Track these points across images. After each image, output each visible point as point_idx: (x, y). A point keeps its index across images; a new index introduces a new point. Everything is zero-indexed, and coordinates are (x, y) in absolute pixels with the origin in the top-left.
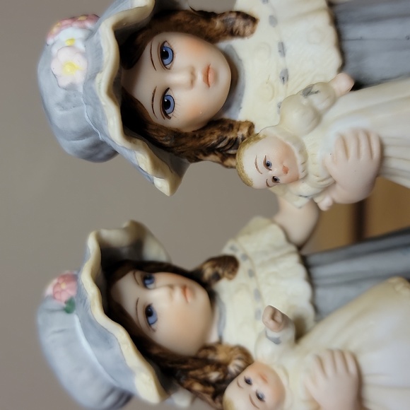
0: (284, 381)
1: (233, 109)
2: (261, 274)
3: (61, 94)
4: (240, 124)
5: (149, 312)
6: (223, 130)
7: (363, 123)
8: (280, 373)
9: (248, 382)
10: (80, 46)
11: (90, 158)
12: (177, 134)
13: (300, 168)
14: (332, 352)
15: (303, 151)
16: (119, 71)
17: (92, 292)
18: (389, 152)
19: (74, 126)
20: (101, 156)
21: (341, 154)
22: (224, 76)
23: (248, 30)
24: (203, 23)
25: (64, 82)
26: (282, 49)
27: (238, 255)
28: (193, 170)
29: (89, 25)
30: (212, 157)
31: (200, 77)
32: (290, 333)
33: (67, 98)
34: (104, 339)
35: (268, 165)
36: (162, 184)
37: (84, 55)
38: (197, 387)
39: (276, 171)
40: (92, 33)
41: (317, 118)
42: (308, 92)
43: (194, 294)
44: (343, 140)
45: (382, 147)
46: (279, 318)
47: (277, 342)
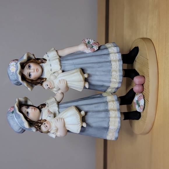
0: (51, 124)
1: (43, 76)
2: (50, 106)
3: (11, 74)
4: (44, 78)
5: (28, 113)
6: (41, 79)
7: (63, 78)
8: (51, 122)
9: (45, 124)
10: (15, 66)
11: (17, 85)
12: (32, 80)
13: (53, 86)
14: (60, 118)
15: (53, 83)
16: (21, 70)
17: (16, 108)
18: (68, 83)
19: (13, 79)
20: (19, 84)
21: (59, 83)
22: (40, 70)
23: (45, 62)
24: (37, 61)
25: (12, 72)
26: (51, 65)
27: (46, 104)
28: (35, 87)
29: (16, 62)
30: (39, 84)
31: (35, 70)
32: (52, 115)
33: (12, 74)
34: (19, 117)
35: (47, 85)
36: (29, 89)
37: (15, 67)
38: (36, 127)
39: (49, 86)
40: (17, 63)
41: (56, 77)
42: (54, 73)
43: (36, 110)
44: (60, 81)
45: (66, 82)
46: (50, 112)
47: (50, 117)
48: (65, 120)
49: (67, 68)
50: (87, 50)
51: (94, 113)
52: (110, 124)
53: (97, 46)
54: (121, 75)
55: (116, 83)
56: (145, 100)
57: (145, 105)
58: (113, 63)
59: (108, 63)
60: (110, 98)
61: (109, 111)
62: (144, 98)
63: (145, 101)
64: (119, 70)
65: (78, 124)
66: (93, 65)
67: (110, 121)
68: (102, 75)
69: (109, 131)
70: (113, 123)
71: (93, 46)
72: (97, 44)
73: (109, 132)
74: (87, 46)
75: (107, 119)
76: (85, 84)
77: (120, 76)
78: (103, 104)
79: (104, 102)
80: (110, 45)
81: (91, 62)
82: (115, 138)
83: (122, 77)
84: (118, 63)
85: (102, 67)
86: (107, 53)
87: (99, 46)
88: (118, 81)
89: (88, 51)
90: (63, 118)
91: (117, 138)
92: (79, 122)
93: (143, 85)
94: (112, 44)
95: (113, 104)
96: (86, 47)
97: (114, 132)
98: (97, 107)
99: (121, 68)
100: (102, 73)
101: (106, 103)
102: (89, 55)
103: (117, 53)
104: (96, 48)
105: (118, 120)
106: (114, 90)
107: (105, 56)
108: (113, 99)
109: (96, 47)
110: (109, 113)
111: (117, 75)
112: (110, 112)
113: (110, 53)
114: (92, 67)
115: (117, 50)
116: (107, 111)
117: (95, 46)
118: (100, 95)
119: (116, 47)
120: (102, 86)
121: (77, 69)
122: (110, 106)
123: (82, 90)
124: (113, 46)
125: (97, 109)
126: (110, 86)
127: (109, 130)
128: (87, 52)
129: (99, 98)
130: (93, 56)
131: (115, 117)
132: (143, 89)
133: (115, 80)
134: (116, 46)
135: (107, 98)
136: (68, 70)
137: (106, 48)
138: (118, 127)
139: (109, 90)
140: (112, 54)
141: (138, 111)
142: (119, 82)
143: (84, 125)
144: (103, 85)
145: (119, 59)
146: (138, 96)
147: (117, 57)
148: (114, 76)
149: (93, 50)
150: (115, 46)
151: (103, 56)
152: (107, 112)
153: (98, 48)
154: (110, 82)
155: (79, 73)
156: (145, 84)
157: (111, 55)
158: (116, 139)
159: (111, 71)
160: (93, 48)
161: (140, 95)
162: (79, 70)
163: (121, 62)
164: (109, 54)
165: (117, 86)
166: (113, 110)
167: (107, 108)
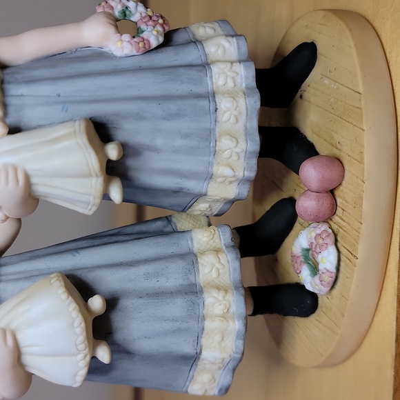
45: (27, 177)
48: (20, 337)
49: (30, 115)
50: (119, 44)
51: (142, 301)
52: (204, 341)
53: (159, 28)
54: (251, 153)
55: (231, 182)
56: (342, 249)
57: (342, 269)
58: (224, 104)
59: (204, 103)
60: (205, 239)
61: (202, 292)
62: (336, 240)
63: (342, 256)
64: (247, 133)
65: (77, 354)
66: (142, 105)
67: (205, 332)
68: (176, 151)
69: (199, 367)
70: (217, 338)
71: (143, 27)
72: (161, 21)
73: (197, 370)
74: (116, 27)
75: (193, 324)
76: (107, 184)
77: (248, 155)
78: (180, 263)
79: (181, 256)
80: (210, 31)
81: (134, 93)
82: (220, 390)
83: (254, 162)
84: (242, 102)
85: (177, 115)
86: (199, 62)
87: (167, 29)
88: (240, 174)
89: (121, 46)
90: (13, 327)
91: (227, 389)
92: (82, 347)
93: (332, 192)
94: (216, 26)
95: (218, 265)
96: (112, 30)
97: (220, 368)
98: (156, 275)
99: (254, 124)
100: (180, 142)
101: (190, 258)
102: (128, 63)
103: (240, 62)
104: (153, 36)
105: (237, 325)
106: (217, 208)
107: (193, 73)
108: (218, 240)
109: (155, 33)
110: (200, 302)
111: (238, 150)
112: (206, 295)
113: (214, 62)
114: (139, 117)
115: (238, 48)
116: (193, 291)
117: (150, 28)
118: (165, 223)
119: (234, 39)
120: (177, 192)
121: (72, 120)
122: (206, 271)
123: (94, 209)
124: (221, 32)
125: (153, 284)
126: (209, 193)
127: (200, 363)
128: (118, 53)
129: (161, 240)
130: (141, 69)
131: (224, 317)
132: (334, 207)
133: (228, 172)
134: (232, 33)
135: (192, 239)
136: (34, 123)
137: (195, 42)
138: (236, 353)
139: (201, 207)
140: (221, 66)
141: (308, 287)
142: (244, 180)
143: (104, 354)
144: (182, 189)
145: (248, 88)
146: (313, 235)
147: (238, 79)
148: (227, 154)
149: (141, 45)
150: (232, 36)
151: (182, 70)
152: (193, 297)
153: (161, 39)
154: (210, 177)
155: (82, 140)
156: (341, 188)
157: (215, 69)
158: (223, 391)
159: (215, 135)
160: (145, 35)
161: (319, 231)
162: (80, 127)
163: (255, 101)
164: (208, 64)
165: (232, 192)
166: (218, 288)
167: (192, 278)
